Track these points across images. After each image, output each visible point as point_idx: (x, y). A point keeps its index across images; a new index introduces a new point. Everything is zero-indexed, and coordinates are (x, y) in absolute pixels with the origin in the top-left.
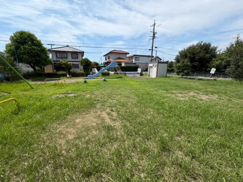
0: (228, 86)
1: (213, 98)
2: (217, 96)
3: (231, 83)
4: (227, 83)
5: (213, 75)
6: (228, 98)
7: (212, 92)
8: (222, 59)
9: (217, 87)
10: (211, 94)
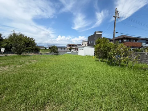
0: (14, 59)
1: (5, 69)
2: (7, 67)
3: (16, 57)
4: (14, 57)
5: (4, 53)
6: (14, 66)
7: (4, 65)
8: (8, 43)
9: (7, 60)
10: (3, 66)
